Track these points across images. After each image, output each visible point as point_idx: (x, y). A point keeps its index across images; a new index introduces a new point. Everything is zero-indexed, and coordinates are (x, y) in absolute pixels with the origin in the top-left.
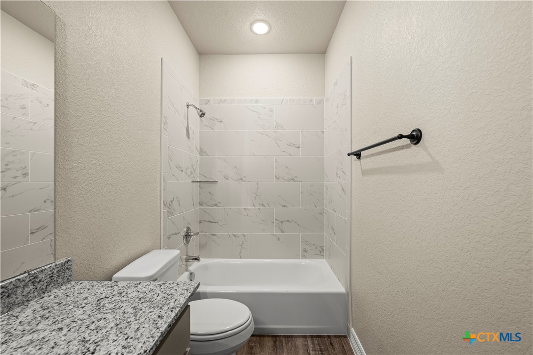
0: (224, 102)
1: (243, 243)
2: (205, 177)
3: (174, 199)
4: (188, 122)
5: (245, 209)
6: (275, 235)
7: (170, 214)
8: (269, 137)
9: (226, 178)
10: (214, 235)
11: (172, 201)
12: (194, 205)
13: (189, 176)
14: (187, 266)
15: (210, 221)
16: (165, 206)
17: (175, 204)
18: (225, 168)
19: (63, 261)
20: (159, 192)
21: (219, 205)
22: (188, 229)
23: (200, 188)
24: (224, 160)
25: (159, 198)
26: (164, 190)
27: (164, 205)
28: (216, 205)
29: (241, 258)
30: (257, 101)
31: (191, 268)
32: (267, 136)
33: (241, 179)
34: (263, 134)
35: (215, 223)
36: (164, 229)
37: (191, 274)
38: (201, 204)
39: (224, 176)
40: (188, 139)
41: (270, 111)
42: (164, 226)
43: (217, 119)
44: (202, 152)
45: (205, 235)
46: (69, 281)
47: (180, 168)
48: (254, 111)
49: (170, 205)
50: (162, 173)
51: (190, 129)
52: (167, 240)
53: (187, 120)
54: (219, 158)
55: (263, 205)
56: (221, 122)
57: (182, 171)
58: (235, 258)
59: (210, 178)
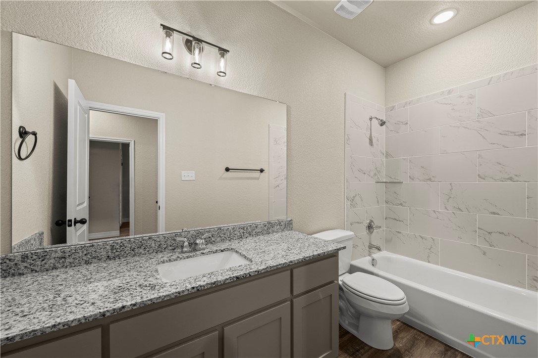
0: (409, 103)
1: (431, 248)
2: (391, 177)
3: (356, 195)
4: (371, 132)
5: (434, 211)
6: (479, 247)
7: (353, 206)
8: (468, 129)
9: (412, 178)
10: (399, 232)
11: (354, 197)
12: (378, 202)
13: (372, 177)
14: (369, 252)
15: (395, 219)
16: (348, 200)
17: (357, 199)
18: (411, 168)
19: (290, 219)
20: (343, 190)
21: (404, 204)
22: (372, 221)
23: (386, 187)
24: (410, 160)
25: (343, 193)
26: (347, 188)
27: (347, 198)
28: (401, 204)
29: (429, 262)
30: (449, 92)
31: (375, 256)
32: (466, 128)
33: (430, 179)
34: (458, 127)
35: (400, 221)
36: (347, 216)
37: (373, 260)
38: (387, 202)
39: (410, 176)
40: (371, 147)
41: (469, 98)
42: (347, 215)
43: (402, 122)
44: (387, 155)
45: (390, 231)
46: (292, 230)
47: (362, 171)
48: (447, 104)
49: (353, 200)
50: (346, 176)
51: (373, 138)
52: (350, 225)
53: (370, 131)
54: (404, 159)
55: (459, 208)
56: (407, 124)
57: (365, 173)
58: (422, 260)
59: (395, 179)
